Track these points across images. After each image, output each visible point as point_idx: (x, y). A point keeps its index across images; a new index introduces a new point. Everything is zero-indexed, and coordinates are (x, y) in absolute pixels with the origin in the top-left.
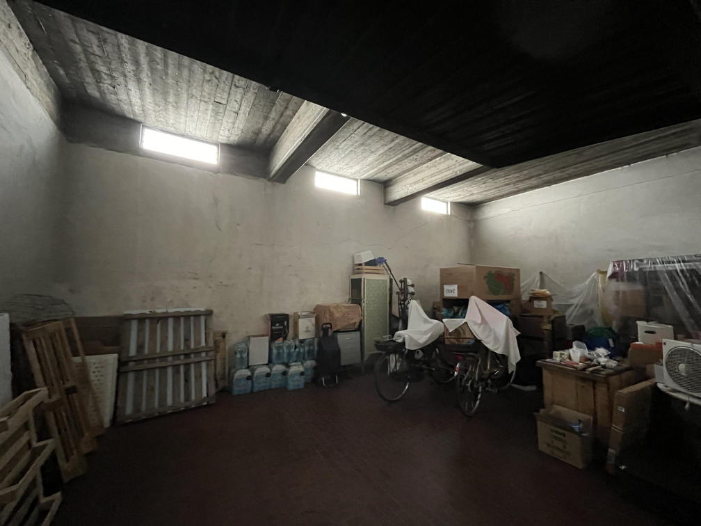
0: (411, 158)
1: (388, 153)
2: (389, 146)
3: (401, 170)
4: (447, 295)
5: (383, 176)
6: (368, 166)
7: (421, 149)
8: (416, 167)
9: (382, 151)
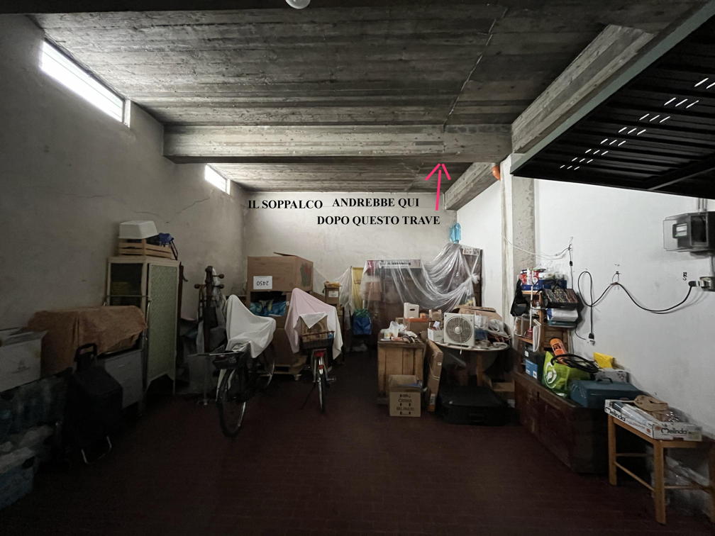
0: (237, 110)
1: (216, 86)
2: (226, 80)
3: (210, 118)
4: (256, 287)
5: (176, 113)
6: (167, 88)
7: (260, 107)
8: (234, 123)
9: (210, 80)
